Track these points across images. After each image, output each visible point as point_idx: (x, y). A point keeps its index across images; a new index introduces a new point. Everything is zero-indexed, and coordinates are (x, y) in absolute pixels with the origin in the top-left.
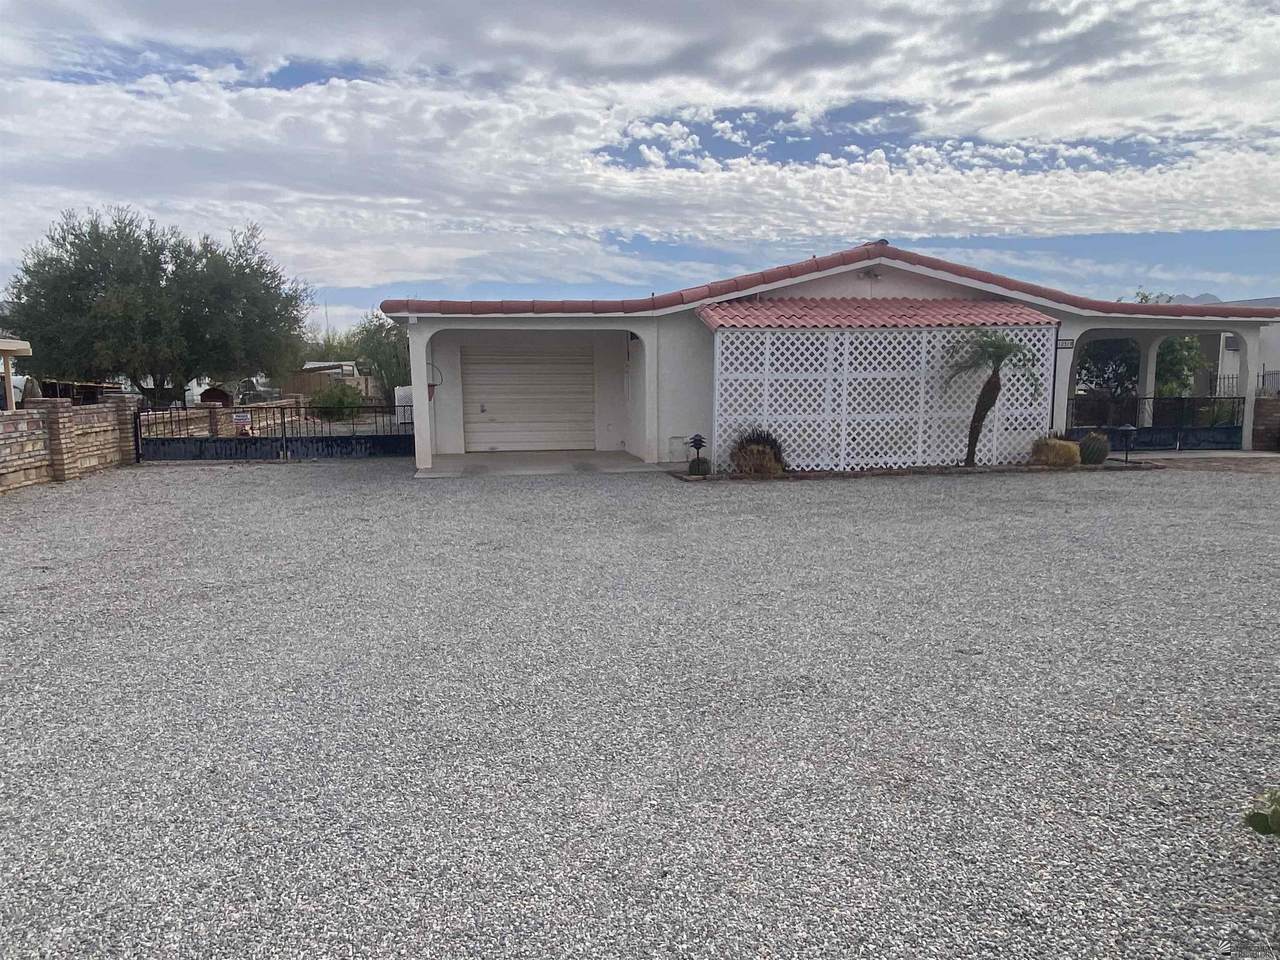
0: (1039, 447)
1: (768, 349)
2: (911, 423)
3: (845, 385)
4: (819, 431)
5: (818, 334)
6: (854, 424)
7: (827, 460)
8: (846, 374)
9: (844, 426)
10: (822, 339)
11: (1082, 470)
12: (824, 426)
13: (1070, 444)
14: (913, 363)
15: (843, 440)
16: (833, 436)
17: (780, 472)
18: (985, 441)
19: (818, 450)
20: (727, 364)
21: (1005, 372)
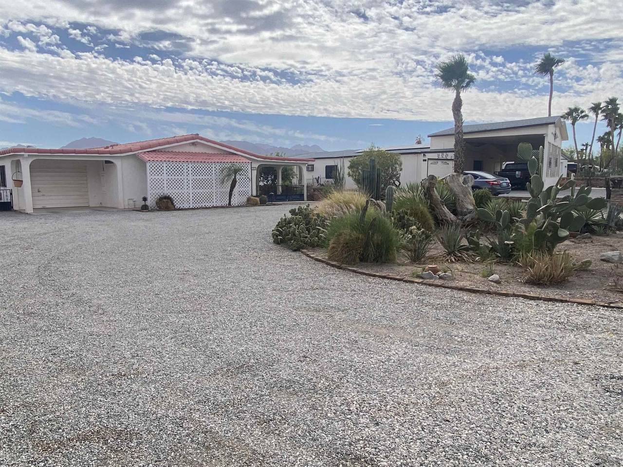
0: (249, 199)
1: (165, 168)
2: (212, 193)
3: (191, 180)
4: (183, 195)
5: (181, 164)
6: (194, 193)
7: (186, 205)
8: (190, 177)
9: (191, 193)
10: (182, 166)
11: (261, 206)
12: (185, 194)
13: (257, 198)
14: (211, 174)
15: (191, 198)
16: (188, 197)
17: (173, 208)
18: (233, 198)
19: (183, 202)
20: (151, 173)
21: (238, 177)
